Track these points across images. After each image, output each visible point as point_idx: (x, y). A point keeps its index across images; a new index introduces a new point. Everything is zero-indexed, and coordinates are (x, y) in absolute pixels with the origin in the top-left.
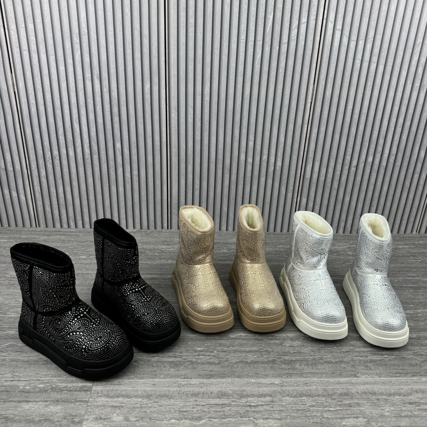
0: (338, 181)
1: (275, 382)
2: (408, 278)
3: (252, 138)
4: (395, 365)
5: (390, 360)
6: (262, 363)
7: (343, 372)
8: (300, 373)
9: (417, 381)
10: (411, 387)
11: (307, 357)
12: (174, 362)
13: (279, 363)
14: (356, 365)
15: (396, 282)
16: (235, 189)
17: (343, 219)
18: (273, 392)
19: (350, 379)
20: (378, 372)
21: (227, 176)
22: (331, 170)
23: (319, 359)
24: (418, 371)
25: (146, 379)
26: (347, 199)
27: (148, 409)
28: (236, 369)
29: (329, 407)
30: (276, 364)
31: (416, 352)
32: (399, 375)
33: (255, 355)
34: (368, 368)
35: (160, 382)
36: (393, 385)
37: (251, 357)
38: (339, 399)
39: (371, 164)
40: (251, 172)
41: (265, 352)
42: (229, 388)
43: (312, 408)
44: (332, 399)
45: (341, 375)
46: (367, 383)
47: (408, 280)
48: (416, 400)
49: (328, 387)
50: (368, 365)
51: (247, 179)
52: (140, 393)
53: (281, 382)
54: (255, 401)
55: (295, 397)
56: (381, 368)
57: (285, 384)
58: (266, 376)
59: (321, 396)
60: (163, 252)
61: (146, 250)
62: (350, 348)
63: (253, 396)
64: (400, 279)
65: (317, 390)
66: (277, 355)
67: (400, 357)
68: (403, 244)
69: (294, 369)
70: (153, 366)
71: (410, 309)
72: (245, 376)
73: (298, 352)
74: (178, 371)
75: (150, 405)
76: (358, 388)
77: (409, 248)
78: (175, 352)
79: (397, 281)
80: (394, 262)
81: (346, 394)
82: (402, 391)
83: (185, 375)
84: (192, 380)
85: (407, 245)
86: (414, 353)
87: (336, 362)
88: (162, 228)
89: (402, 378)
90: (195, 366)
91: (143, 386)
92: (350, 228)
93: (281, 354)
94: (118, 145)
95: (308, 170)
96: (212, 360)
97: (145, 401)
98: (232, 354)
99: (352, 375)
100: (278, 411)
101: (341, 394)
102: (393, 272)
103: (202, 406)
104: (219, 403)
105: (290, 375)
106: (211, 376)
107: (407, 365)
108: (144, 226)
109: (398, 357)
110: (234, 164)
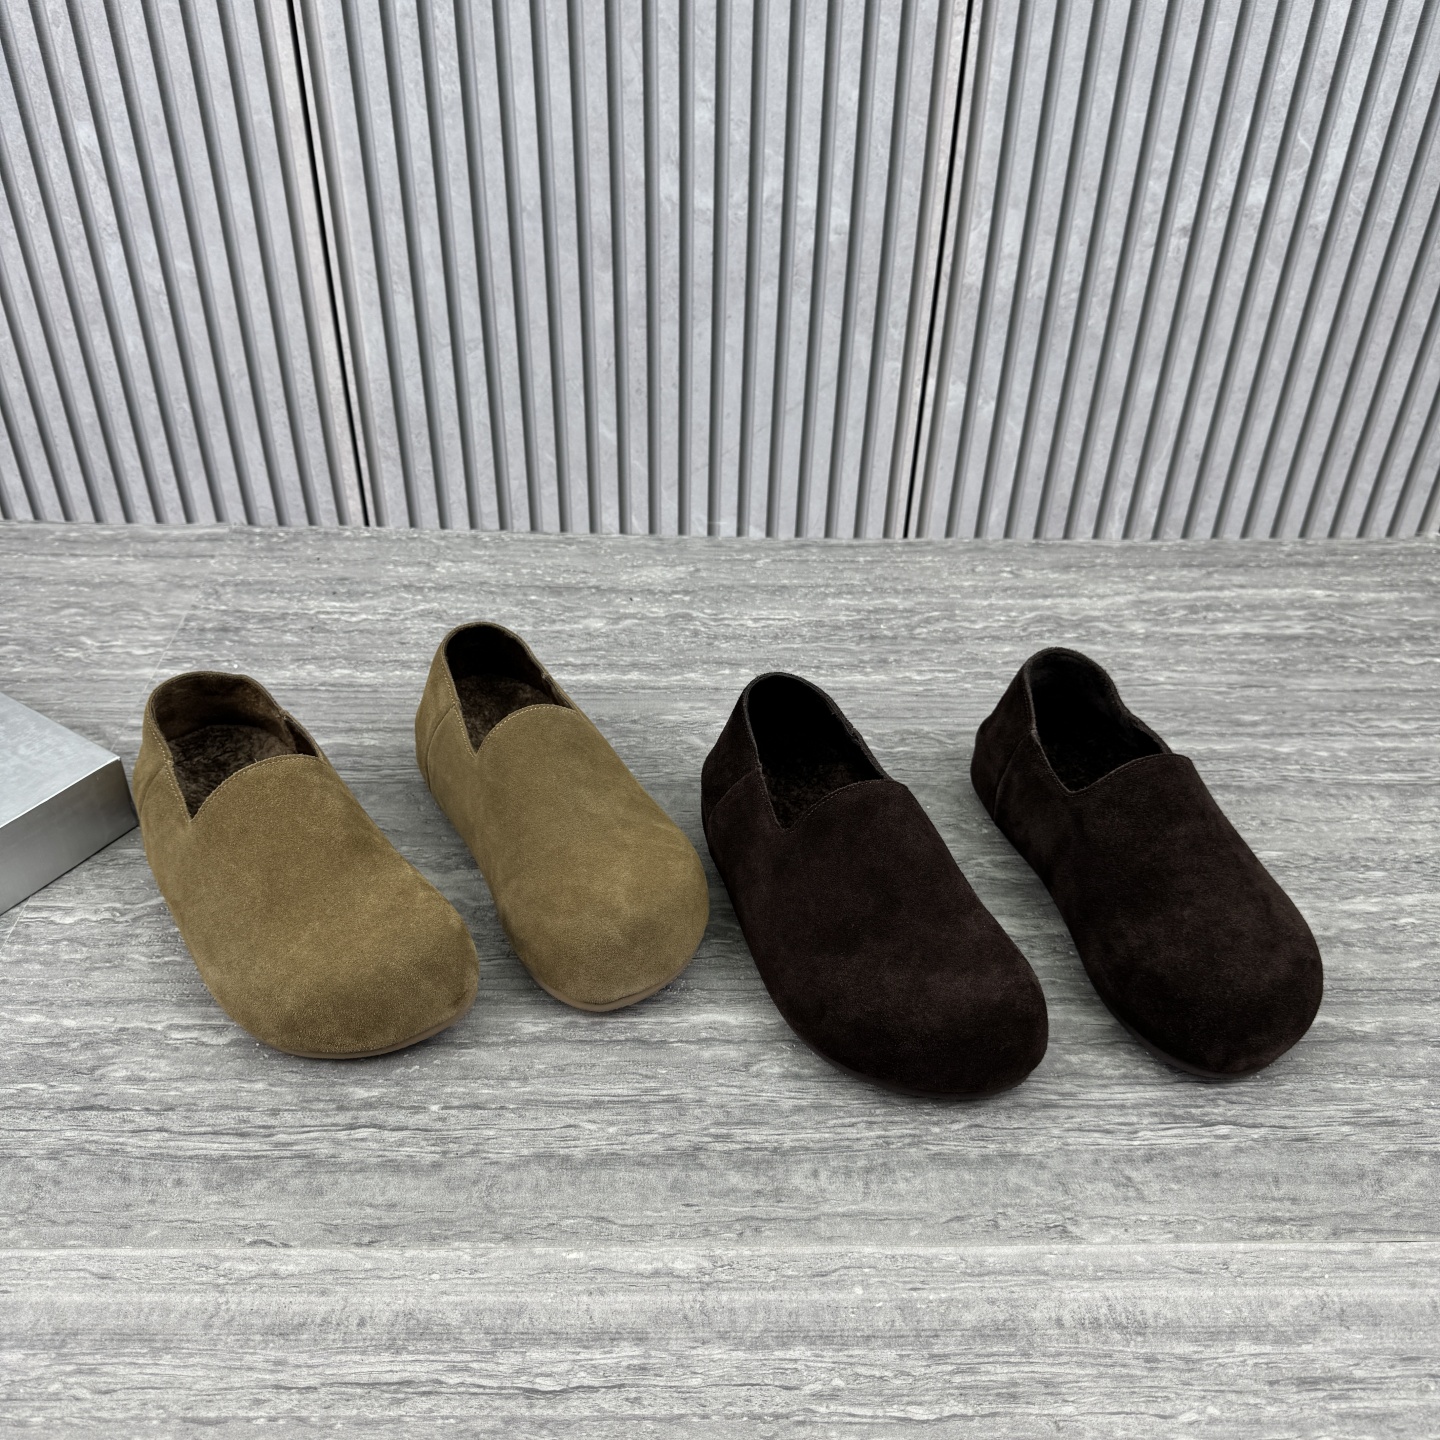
0: (1108, 302)
1: (678, 1265)
2: (1379, 744)
3: (703, 86)
4: (1261, 1177)
5: (1238, 1150)
6: (639, 1164)
7: (1010, 1211)
8: (806, 1215)
9: (1353, 1259)
10: (1321, 1291)
11: (852, 1133)
12: (230, 1158)
13: (715, 1161)
14: (1076, 1174)
15: (1321, 761)
16: (645, 344)
17: (1126, 475)
18: (656, 1321)
19: (1033, 1248)
20: (1173, 1211)
21: (601, 279)
22: (1076, 247)
23: (907, 1140)
24: (1364, 1206)
25: (73, 1247)
26: (1147, 383)
27: (40, 1409)
28: (509, 1198)
29: (909, 1403)
30: (702, 1166)
31: (1366, 1106)
32: (1272, 1229)
33: (612, 1124)
34: (1132, 1193)
35: (136, 1260)
36: (1235, 1284)
37: (594, 1134)
38: (962, 1360)
39: (1257, 221)
40: (710, 260)
41: (666, 1106)
42: (452, 1298)
43: (823, 1410)
44: (932, 1356)
45: (996, 1226)
46: (1114, 1273)
47: (1378, 749)
48: (1333, 1365)
49: (924, 1294)
50: (1134, 1174)
51: (696, 295)
52: (24, 1320)
53: (706, 1264)
54: (563, 1367)
55: (757, 1344)
56: (1190, 1193)
57: (724, 1277)
58: (642, 1232)
59: (880, 1342)
60: (319, 628)
61: (247, 620)
62: (1059, 1089)
63: (557, 1337)
64: (1342, 746)
65: (866, 1307)
66: (718, 1124)
67: (1291, 1134)
68: (1382, 584)
69: (778, 1195)
70: (126, 1179)
71: (1368, 893)
72: (542, 1233)
73: (816, 1108)
74: (237, 1204)
75: (55, 1387)
76: (1067, 1296)
77: (1400, 603)
78: (248, 1109)
79: (1325, 759)
80: (1324, 667)
81: (1003, 1332)
82: (1272, 1317)
83: (262, 1227)
84: (292, 1252)
85: (1393, 586)
86: (1359, 1112)
87: (985, 1160)
88: (342, 520)
89: (1283, 1247)
90: (324, 1179)
91: (50, 1283)
92: (1155, 513)
93: (737, 1113)
94: (84, 134)
95: (971, 245)
96: (407, 1150)
97: (39, 1363)
98: (510, 1120)
99: (1048, 1228)
100: (661, 1420)
101: (979, 1333)
102: (1316, 716)
103: (300, 1390)
104: (387, 1378)
105: (751, 1227)
106: (379, 1234)
107: (1316, 1174)
108: (261, 511)
109: (1280, 1133)
110: (629, 219)
